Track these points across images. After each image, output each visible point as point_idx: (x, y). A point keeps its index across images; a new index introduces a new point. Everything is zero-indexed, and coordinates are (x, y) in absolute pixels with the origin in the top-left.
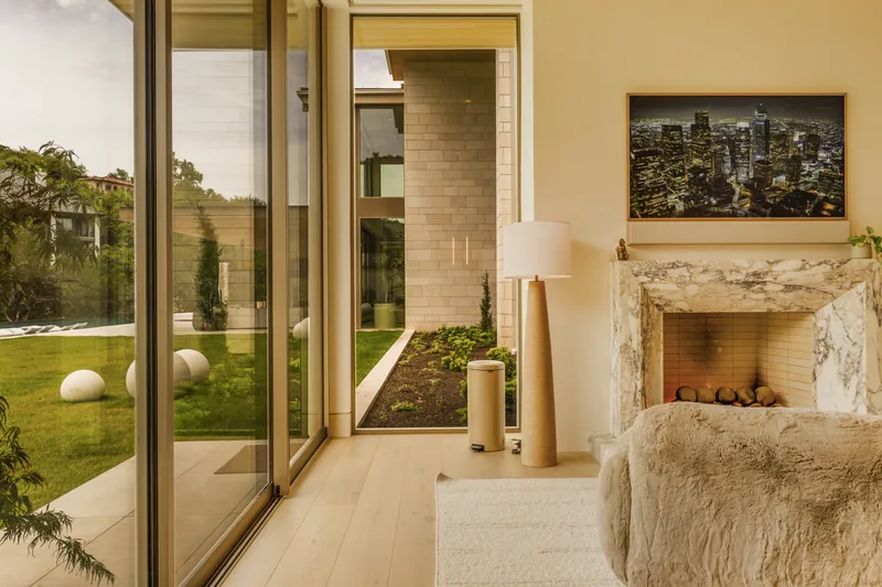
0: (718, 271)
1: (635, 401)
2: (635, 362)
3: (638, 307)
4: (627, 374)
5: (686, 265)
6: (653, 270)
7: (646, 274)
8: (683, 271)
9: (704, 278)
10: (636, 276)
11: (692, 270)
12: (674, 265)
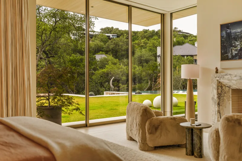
0: (240, 76)
1: (216, 114)
2: (215, 103)
3: (216, 87)
4: (213, 106)
5: (230, 74)
6: (220, 76)
7: (218, 77)
8: (229, 76)
9: (235, 78)
10: (216, 78)
11: (232, 76)
12: (226, 75)
